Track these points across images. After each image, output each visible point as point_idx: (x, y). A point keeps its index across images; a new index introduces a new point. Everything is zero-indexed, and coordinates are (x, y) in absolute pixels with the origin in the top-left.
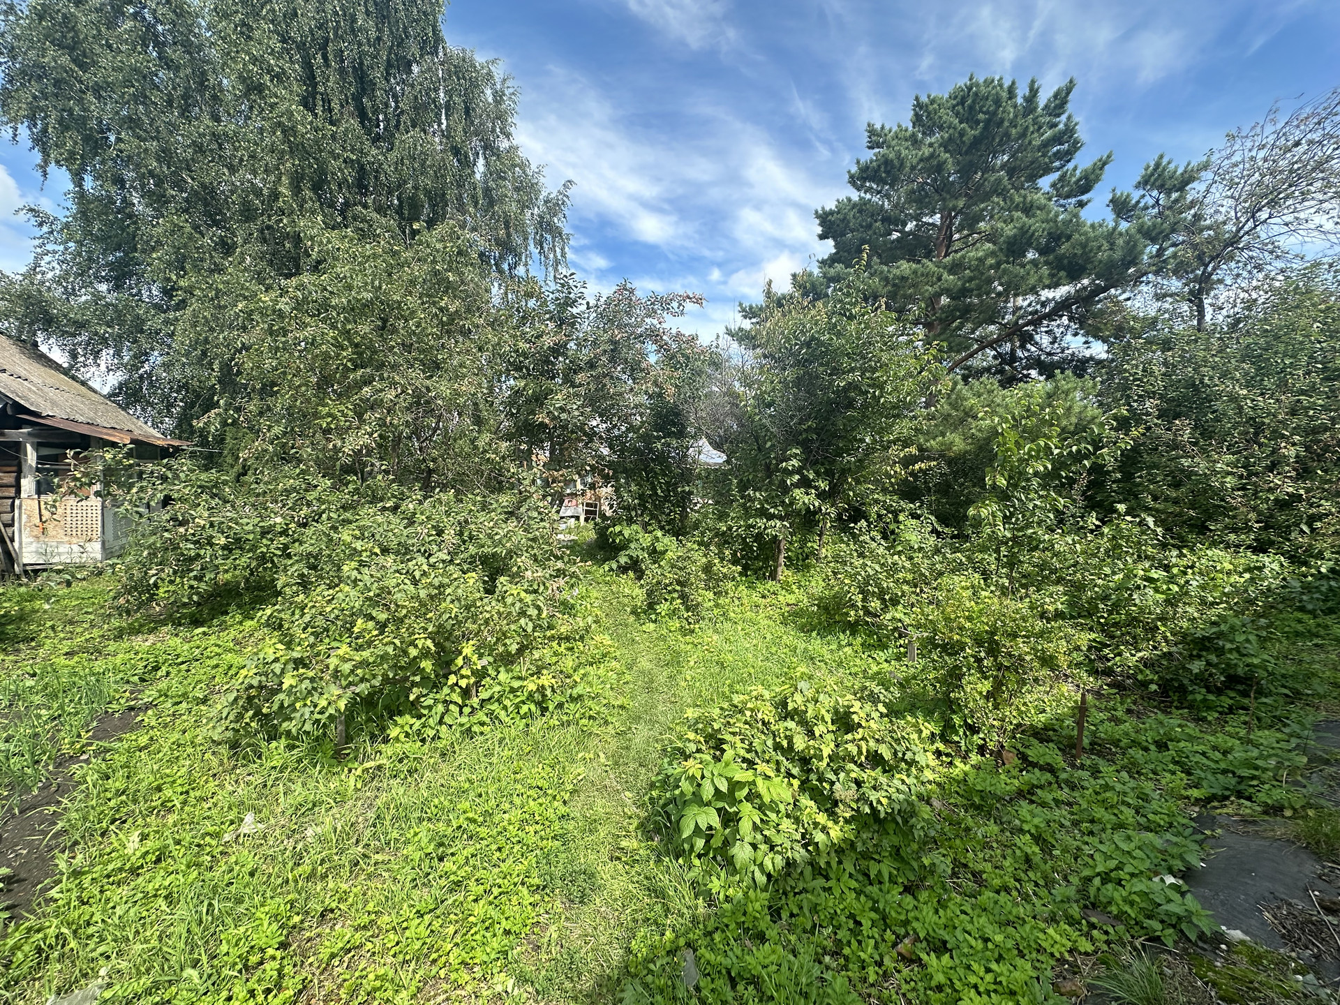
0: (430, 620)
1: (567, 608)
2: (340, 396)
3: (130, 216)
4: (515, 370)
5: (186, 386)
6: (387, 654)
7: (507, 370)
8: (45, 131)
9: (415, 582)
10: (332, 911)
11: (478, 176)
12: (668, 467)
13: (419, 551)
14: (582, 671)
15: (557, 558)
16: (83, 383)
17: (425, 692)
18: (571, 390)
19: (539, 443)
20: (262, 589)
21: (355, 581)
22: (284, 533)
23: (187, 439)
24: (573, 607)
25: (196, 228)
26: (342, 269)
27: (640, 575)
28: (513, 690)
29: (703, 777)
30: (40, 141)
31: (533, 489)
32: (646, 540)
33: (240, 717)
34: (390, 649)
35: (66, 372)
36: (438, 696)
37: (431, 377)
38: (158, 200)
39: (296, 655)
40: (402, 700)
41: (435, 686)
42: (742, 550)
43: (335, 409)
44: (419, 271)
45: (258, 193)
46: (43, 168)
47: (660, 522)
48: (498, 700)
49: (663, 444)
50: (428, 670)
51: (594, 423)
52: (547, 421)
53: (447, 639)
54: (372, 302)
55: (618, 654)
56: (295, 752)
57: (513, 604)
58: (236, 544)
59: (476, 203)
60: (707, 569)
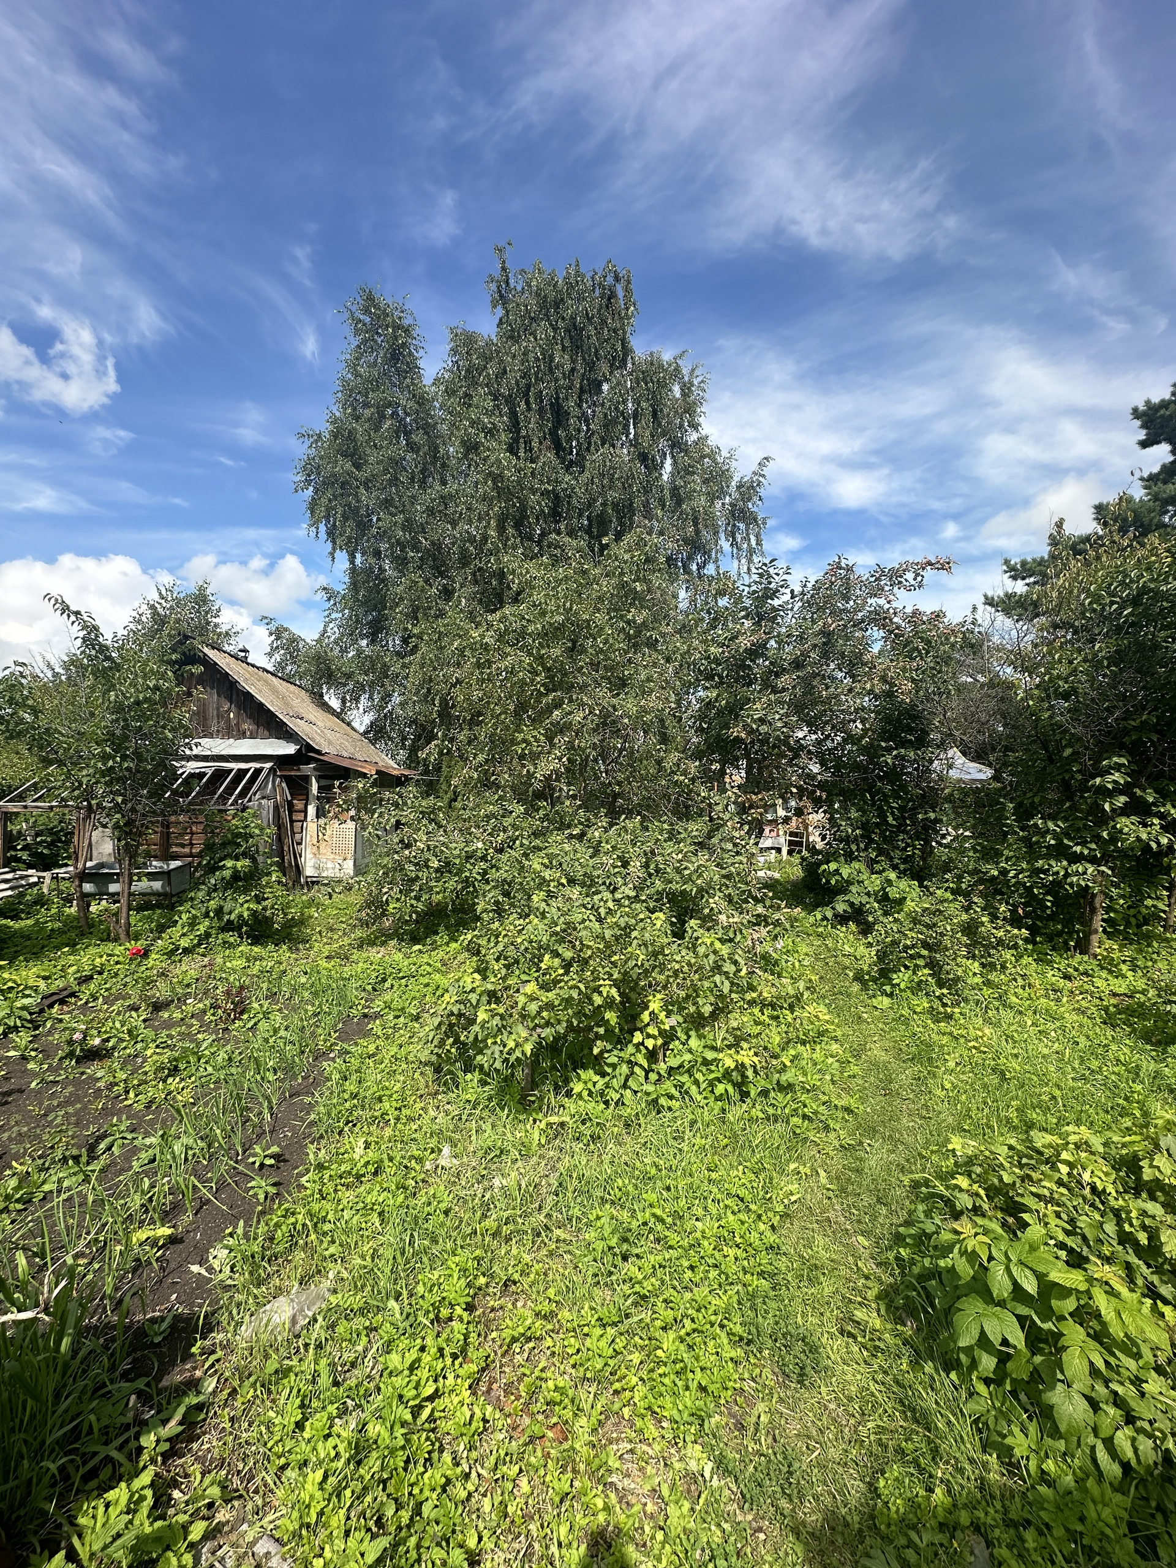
0: (614, 964)
1: (769, 963)
2: (533, 721)
3: (383, 581)
4: (706, 679)
5: (415, 722)
6: (571, 998)
7: (698, 680)
8: (334, 525)
9: (600, 920)
10: (515, 1283)
11: (665, 477)
12: (903, 787)
13: (604, 883)
14: (792, 1052)
15: (757, 900)
16: (349, 724)
17: (609, 1047)
18: (772, 697)
19: (734, 762)
20: (465, 912)
21: (543, 914)
22: (484, 858)
23: (415, 769)
24: (776, 963)
25: (427, 581)
26: (538, 597)
27: (866, 929)
28: (706, 1063)
29: (991, 1258)
30: (330, 534)
31: (727, 816)
32: (874, 883)
33: (442, 1043)
34: (575, 994)
35: (338, 715)
36: (622, 1054)
37: (618, 694)
38: (401, 563)
39: (490, 987)
40: (586, 1051)
41: (619, 1042)
42: (1026, 905)
43: (531, 734)
44: (606, 586)
45: (472, 540)
46: (332, 554)
47: (891, 859)
48: (688, 1071)
49: (896, 757)
50: (613, 1023)
51: (800, 734)
52: (743, 735)
53: (632, 989)
54: (563, 625)
55: (839, 1033)
56: (486, 1088)
57: (707, 956)
58: (446, 868)
59: (663, 506)
60: (970, 929)
